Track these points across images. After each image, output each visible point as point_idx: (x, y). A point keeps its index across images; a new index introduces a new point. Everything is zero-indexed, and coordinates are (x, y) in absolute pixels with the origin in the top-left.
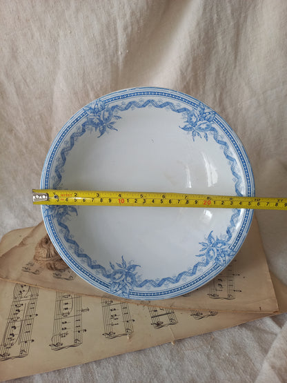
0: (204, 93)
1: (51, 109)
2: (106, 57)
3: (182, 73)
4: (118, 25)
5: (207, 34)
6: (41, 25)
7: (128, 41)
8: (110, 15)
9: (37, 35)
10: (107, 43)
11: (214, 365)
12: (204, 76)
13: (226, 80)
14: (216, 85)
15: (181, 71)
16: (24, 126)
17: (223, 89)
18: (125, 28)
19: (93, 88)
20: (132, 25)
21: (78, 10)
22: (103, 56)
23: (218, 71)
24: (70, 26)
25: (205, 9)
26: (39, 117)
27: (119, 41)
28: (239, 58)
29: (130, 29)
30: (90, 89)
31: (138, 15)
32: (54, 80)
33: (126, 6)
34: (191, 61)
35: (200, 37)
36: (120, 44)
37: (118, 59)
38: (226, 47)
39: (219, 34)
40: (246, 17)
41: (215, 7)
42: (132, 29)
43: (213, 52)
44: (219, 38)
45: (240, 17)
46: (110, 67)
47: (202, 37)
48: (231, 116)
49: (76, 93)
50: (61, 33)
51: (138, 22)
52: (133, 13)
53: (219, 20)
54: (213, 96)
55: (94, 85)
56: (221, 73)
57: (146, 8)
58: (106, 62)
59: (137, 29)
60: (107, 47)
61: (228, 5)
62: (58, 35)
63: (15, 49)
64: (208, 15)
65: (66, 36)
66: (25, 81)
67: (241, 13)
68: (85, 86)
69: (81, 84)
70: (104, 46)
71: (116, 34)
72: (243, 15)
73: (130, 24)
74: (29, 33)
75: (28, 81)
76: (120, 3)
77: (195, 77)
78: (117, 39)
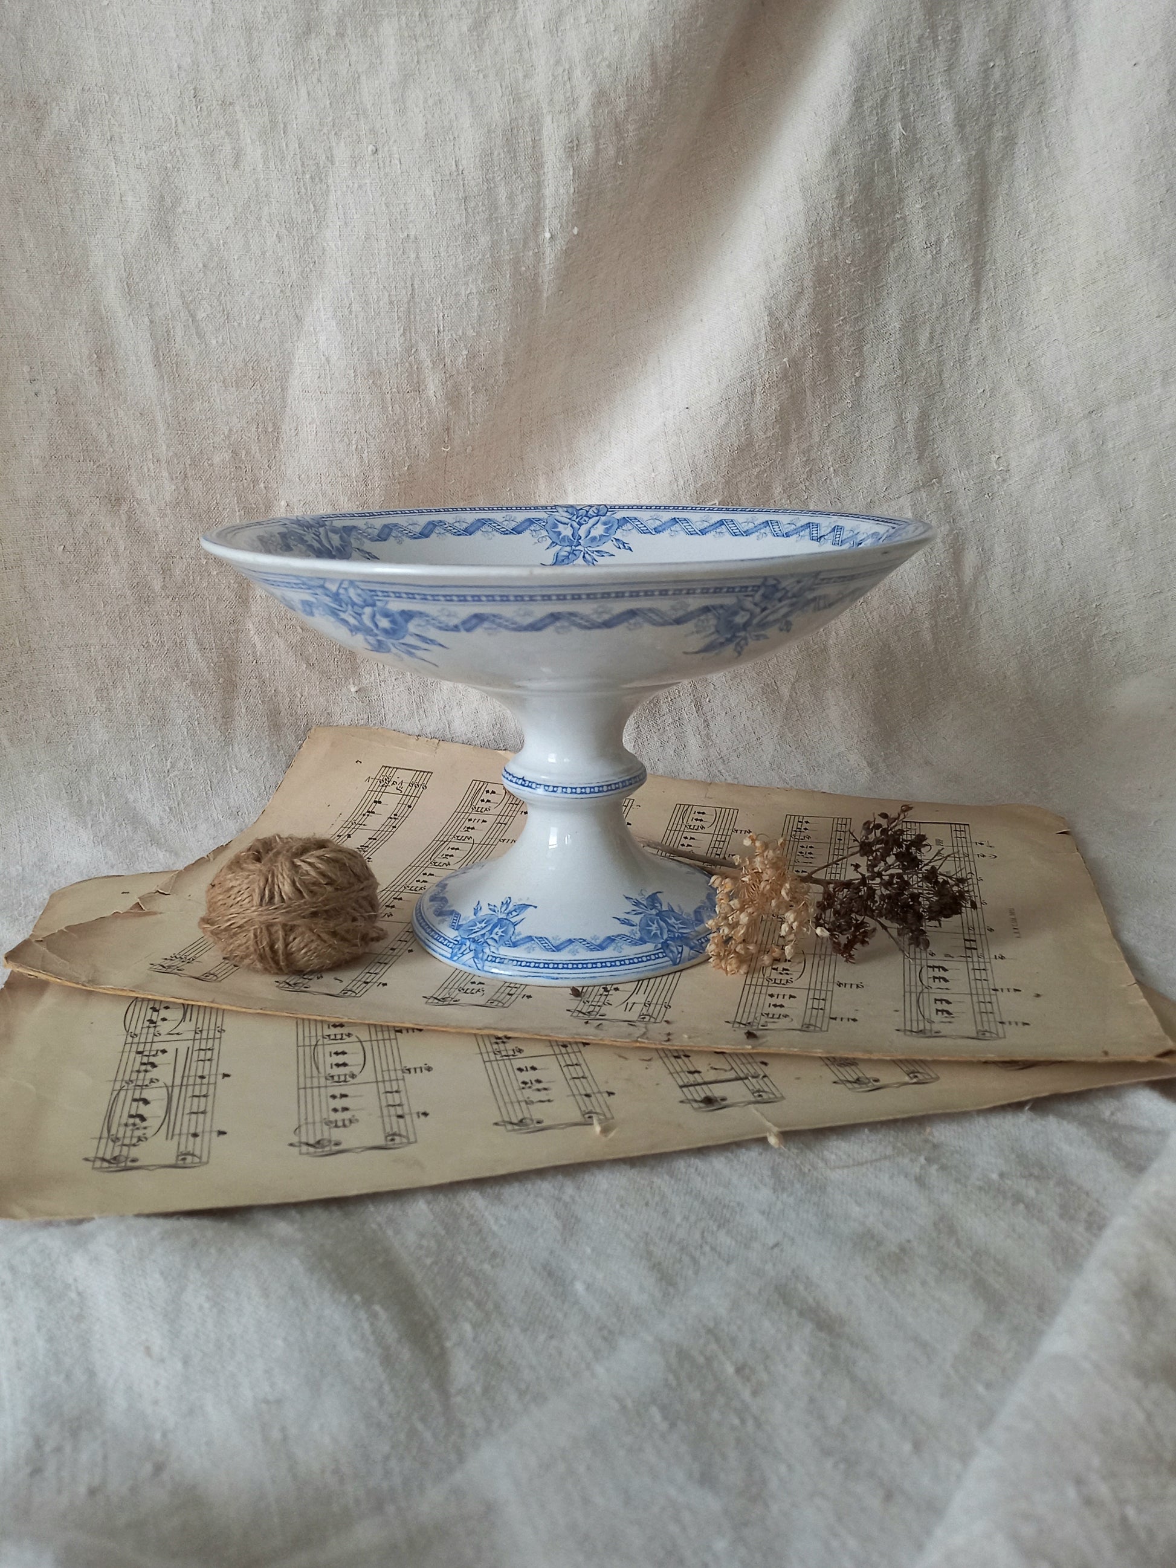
0: (857, 405)
1: (277, 428)
2: (494, 245)
3: (775, 324)
4: (545, 133)
5: (867, 187)
6: (273, 122)
7: (578, 192)
8: (518, 100)
9: (254, 153)
10: (502, 193)
11: (947, 1199)
12: (859, 339)
13: (940, 363)
14: (904, 379)
15: (770, 314)
16: (169, 487)
17: (931, 397)
18: (573, 147)
19: (439, 359)
20: (596, 138)
21: (406, 78)
22: (484, 240)
23: (910, 326)
24: (372, 130)
25: (858, 102)
26: (227, 456)
27: (548, 191)
28: (988, 284)
29: (588, 150)
30: (428, 363)
31: (621, 104)
32: (299, 319)
33: (577, 73)
34: (808, 283)
35: (841, 196)
36: (549, 203)
37: (539, 256)
38: (939, 242)
39: (911, 192)
40: (1010, 141)
41: (894, 99)
42: (598, 151)
43: (892, 255)
44: (913, 206)
45: (990, 139)
46: (506, 282)
47: (850, 199)
48: (964, 502)
49: (375, 374)
50: (342, 152)
51: (619, 129)
52: (601, 98)
53: (912, 143)
54: (891, 419)
55: (446, 346)
56: (923, 337)
57: (647, 83)
58: (496, 264)
59: (612, 152)
60: (504, 210)
61: (944, 93)
62: (331, 159)
63: (168, 199)
64: (870, 123)
65: (355, 160)
66: (193, 316)
67: (990, 126)
68: (410, 349)
69: (397, 341)
70: (494, 206)
71: (537, 166)
72: (998, 134)
73: (588, 132)
74: (228, 148)
75: (201, 315)
76: (558, 63)
77: (824, 340)
78: (539, 185)
